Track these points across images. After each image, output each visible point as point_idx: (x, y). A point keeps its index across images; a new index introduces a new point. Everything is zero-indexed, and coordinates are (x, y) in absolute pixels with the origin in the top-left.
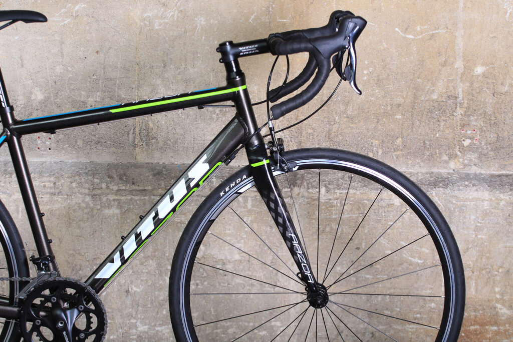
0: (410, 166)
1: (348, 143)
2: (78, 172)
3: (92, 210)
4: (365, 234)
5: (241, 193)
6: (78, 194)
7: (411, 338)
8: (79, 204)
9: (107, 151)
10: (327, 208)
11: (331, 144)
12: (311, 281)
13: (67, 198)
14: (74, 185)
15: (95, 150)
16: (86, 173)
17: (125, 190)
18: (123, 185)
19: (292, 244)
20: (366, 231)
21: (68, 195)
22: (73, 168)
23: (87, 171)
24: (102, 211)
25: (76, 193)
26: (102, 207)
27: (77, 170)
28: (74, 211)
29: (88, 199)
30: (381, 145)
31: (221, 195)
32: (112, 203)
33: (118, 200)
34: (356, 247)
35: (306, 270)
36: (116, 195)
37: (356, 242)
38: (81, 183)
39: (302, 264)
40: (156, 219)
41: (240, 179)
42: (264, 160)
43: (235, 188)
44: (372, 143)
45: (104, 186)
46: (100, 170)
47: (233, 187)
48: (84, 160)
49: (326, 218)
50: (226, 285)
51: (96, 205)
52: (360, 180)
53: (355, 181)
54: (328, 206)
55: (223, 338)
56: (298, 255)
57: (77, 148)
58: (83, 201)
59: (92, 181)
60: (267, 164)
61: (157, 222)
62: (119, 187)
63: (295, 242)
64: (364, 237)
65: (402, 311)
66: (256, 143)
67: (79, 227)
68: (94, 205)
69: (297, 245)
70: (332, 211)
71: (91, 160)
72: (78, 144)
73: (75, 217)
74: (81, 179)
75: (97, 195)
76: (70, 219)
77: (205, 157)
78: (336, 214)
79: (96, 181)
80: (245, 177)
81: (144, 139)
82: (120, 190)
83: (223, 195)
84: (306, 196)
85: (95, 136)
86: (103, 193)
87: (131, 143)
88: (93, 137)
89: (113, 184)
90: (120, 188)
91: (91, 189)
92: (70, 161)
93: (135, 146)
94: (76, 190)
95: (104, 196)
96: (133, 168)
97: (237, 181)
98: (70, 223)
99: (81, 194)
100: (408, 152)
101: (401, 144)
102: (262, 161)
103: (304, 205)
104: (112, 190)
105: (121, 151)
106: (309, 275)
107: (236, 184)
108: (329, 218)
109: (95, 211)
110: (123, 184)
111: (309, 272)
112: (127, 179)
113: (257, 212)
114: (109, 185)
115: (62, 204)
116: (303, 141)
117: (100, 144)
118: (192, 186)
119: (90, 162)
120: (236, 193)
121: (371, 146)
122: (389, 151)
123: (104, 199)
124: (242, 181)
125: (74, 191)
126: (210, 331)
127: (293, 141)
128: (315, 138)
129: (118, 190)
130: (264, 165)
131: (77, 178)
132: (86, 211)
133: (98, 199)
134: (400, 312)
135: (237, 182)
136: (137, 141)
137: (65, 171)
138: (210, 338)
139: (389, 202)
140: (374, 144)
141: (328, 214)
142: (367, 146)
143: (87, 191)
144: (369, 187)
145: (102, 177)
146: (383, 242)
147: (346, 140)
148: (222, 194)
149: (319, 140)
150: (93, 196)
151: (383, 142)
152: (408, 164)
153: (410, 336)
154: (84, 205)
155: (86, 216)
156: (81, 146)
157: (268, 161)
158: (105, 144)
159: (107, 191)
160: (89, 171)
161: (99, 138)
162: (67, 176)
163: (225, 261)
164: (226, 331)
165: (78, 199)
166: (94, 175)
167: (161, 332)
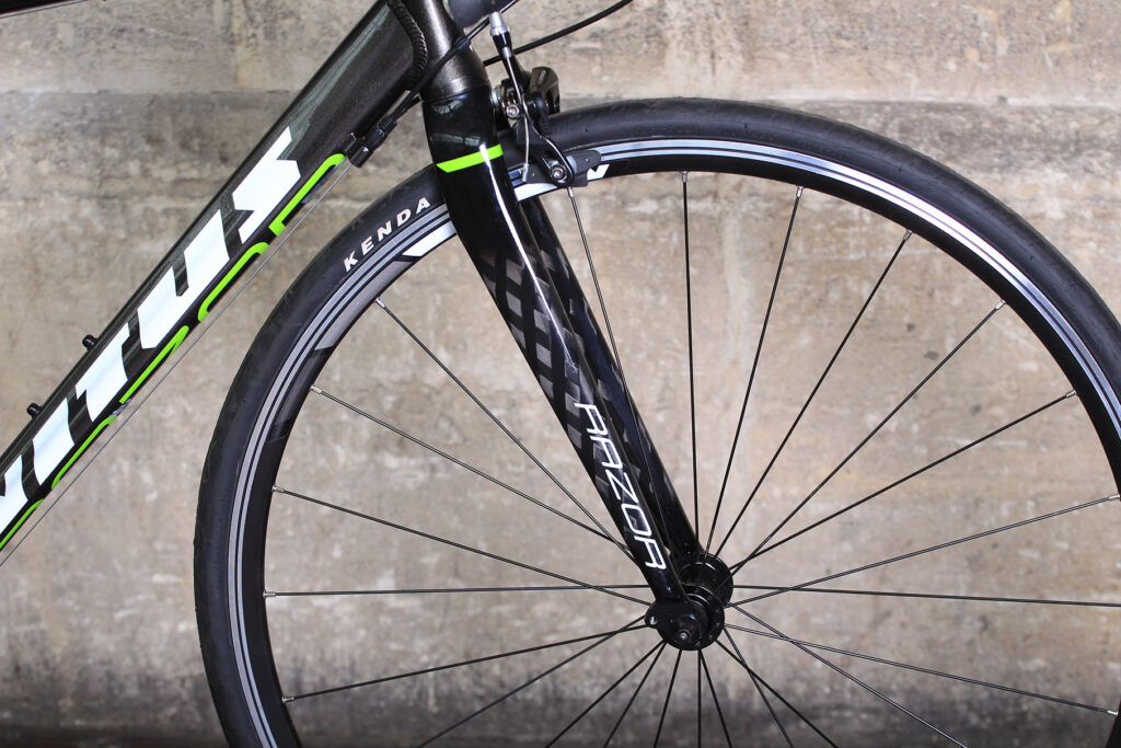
0: (1098, 89)
1: (898, 17)
2: (57, 125)
3: (103, 241)
4: (955, 311)
5: (415, 260)
6: (57, 194)
7: (1107, 634)
8: (63, 224)
9: (147, 56)
10: (830, 229)
11: (846, 24)
12: (654, 565)
13: (25, 209)
14: (44, 167)
15: (111, 55)
16: (83, 130)
17: (199, 180)
18: (193, 166)
19: (586, 438)
20: (956, 301)
21: (26, 199)
22: (44, 114)
23: (85, 122)
24: (132, 246)
25: (50, 192)
26: (130, 233)
27: (55, 120)
28: (50, 246)
29: (87, 209)
30: (1003, 22)
31: (348, 268)
32: (162, 220)
33: (178, 211)
34: (925, 352)
35: (641, 527)
36: (172, 195)
37: (926, 336)
38: (64, 160)
39: (624, 506)
40: (132, 350)
41: (408, 213)
42: (483, 147)
43: (394, 242)
44: (975, 18)
45: (134, 167)
46: (124, 119)
47: (387, 238)
48: (80, 86)
49: (828, 262)
50: (522, 468)
51: (114, 227)
52: (937, 138)
53: (921, 142)
54: (833, 223)
55: (518, 630)
56: (610, 475)
57: (56, 48)
58: (74, 217)
59: (96, 155)
60: (493, 161)
61: (137, 360)
62: (179, 171)
63: (596, 430)
64: (951, 319)
65: (1076, 551)
66: (458, 85)
67: (66, 296)
68: (107, 227)
69: (603, 441)
70: (846, 239)
71: (103, 87)
72: (60, 36)
73: (53, 266)
74: (64, 149)
75: (115, 197)
76: (37, 270)
77: (285, 139)
78: (858, 248)
79: (112, 153)
80: (427, 205)
81: (259, 18)
82: (185, 180)
83: (354, 268)
84: (763, 192)
85: (109, 11)
86: (132, 192)
87: (219, 32)
88: (103, 16)
89: (161, 161)
90: (186, 175)
91: (97, 178)
92: (39, 90)
93: (231, 41)
94: (52, 182)
95: (136, 198)
96: (227, 108)
97: (399, 217)
98: (38, 285)
99: (68, 194)
100: (1093, 43)
101: (1068, 20)
102: (475, 150)
103: (757, 219)
104: (160, 180)
105: (189, 54)
106: (647, 542)
107: (396, 229)
108: (838, 261)
109: (113, 247)
110: (191, 160)
111: (649, 533)
112: (205, 146)
113: (608, 242)
114: (149, 165)
115: (10, 225)
116: (754, 15)
117: (125, 35)
118: (244, 239)
119: (100, 92)
120: (399, 257)
121: (972, 26)
122: (1032, 43)
123: (137, 208)
124: (415, 217)
125: (46, 187)
126: (479, 610)
127: (723, 14)
128: (794, 6)
129: (178, 182)
130: (482, 166)
131: (53, 145)
132: (83, 247)
133: (118, 210)
134: (1069, 552)
135: (400, 222)
136: (237, 25)
137: (20, 123)
138: (480, 631)
139: (1029, 207)
140: (981, 21)
141: (833, 248)
142: (958, 27)
143: (84, 185)
144: (964, 161)
145: (128, 141)
146: (1013, 336)
147: (893, 11)
148: (349, 262)
149: (805, 11)
150: (104, 200)
151: (1010, 12)
152: (1092, 84)
153: (1104, 628)
154: (76, 229)
155: (84, 262)
156: (69, 43)
157: (497, 151)
158: (140, 35)
159: (145, 185)
160: (92, 121)
161: (122, 18)
162: (23, 138)
163: (515, 397)
164: (528, 610)
165: (58, 210)
166: (103, 135)
167: (330, 611)
